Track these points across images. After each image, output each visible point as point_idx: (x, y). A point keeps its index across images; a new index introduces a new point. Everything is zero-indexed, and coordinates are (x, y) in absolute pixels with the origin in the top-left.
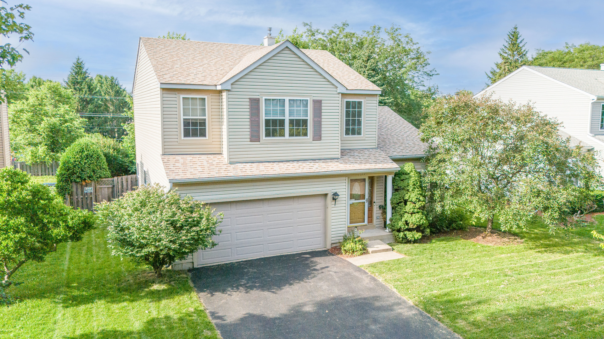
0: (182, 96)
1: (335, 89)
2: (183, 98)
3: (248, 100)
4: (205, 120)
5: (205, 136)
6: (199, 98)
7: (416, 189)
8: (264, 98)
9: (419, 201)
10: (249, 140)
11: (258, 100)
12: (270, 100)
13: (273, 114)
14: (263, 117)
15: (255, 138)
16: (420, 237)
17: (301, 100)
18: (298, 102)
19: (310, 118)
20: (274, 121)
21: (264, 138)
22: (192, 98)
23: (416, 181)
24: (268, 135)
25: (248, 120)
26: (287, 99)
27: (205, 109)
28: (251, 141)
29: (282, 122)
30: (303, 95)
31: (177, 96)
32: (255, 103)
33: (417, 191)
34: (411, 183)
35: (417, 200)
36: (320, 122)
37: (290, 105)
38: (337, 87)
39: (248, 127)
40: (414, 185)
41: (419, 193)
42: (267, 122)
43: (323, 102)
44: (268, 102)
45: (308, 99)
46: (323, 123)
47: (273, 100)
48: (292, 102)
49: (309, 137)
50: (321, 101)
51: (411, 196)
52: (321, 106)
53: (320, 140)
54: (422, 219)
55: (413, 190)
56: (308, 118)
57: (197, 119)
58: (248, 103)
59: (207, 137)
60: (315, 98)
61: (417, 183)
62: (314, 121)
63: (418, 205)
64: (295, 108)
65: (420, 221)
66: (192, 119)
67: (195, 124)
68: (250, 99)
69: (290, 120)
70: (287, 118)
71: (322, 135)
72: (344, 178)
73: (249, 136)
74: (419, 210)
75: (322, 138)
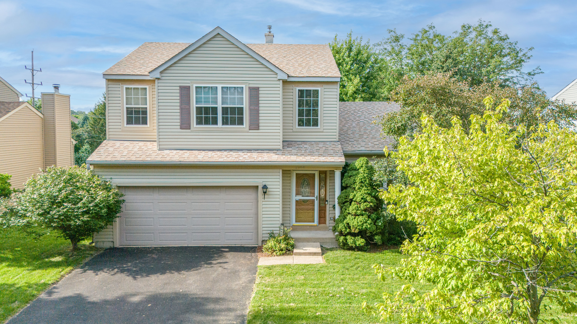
0: (125, 86)
1: (275, 76)
2: (127, 88)
3: (178, 88)
4: (146, 108)
5: (146, 124)
6: (141, 88)
7: (364, 188)
8: (195, 85)
9: (366, 201)
10: (179, 127)
11: (188, 88)
12: (201, 87)
13: (204, 102)
14: (194, 105)
15: (185, 125)
16: (363, 244)
17: (235, 88)
18: (232, 90)
19: (245, 105)
20: (207, 109)
21: (195, 126)
22: (134, 88)
23: (365, 177)
24: (199, 122)
25: (179, 108)
26: (219, 87)
27: (146, 99)
28: (181, 128)
29: (215, 110)
30: (238, 83)
31: (120, 86)
32: (185, 91)
33: (365, 190)
34: (358, 181)
35: (363, 201)
36: (258, 111)
37: (223, 92)
38: (277, 74)
39: (179, 114)
40: (362, 182)
41: (366, 192)
42: (199, 110)
43: (260, 89)
44: (199, 90)
45: (244, 86)
46: (260, 112)
47: (204, 87)
48: (225, 90)
49: (244, 126)
50: (258, 88)
51: (356, 196)
52: (258, 94)
53: (258, 129)
54: (366, 222)
55: (359, 189)
56: (244, 106)
57: (139, 108)
58: (178, 91)
59: (148, 125)
60: (251, 86)
61: (366, 181)
62: (250, 110)
63: (363, 206)
64: (229, 96)
65: (363, 224)
66: (135, 108)
67: (137, 112)
68: (180, 87)
69: (222, 108)
70: (219, 106)
71: (260, 125)
72: (278, 170)
73: (179, 124)
74: (363, 212)
75: (260, 128)
